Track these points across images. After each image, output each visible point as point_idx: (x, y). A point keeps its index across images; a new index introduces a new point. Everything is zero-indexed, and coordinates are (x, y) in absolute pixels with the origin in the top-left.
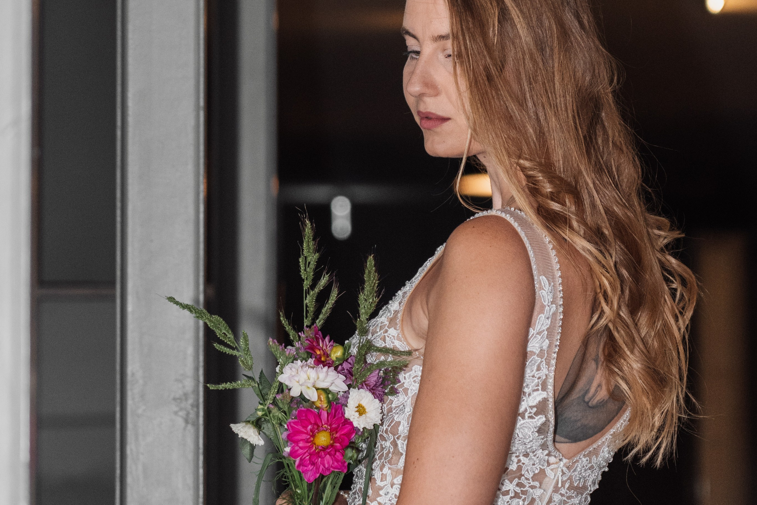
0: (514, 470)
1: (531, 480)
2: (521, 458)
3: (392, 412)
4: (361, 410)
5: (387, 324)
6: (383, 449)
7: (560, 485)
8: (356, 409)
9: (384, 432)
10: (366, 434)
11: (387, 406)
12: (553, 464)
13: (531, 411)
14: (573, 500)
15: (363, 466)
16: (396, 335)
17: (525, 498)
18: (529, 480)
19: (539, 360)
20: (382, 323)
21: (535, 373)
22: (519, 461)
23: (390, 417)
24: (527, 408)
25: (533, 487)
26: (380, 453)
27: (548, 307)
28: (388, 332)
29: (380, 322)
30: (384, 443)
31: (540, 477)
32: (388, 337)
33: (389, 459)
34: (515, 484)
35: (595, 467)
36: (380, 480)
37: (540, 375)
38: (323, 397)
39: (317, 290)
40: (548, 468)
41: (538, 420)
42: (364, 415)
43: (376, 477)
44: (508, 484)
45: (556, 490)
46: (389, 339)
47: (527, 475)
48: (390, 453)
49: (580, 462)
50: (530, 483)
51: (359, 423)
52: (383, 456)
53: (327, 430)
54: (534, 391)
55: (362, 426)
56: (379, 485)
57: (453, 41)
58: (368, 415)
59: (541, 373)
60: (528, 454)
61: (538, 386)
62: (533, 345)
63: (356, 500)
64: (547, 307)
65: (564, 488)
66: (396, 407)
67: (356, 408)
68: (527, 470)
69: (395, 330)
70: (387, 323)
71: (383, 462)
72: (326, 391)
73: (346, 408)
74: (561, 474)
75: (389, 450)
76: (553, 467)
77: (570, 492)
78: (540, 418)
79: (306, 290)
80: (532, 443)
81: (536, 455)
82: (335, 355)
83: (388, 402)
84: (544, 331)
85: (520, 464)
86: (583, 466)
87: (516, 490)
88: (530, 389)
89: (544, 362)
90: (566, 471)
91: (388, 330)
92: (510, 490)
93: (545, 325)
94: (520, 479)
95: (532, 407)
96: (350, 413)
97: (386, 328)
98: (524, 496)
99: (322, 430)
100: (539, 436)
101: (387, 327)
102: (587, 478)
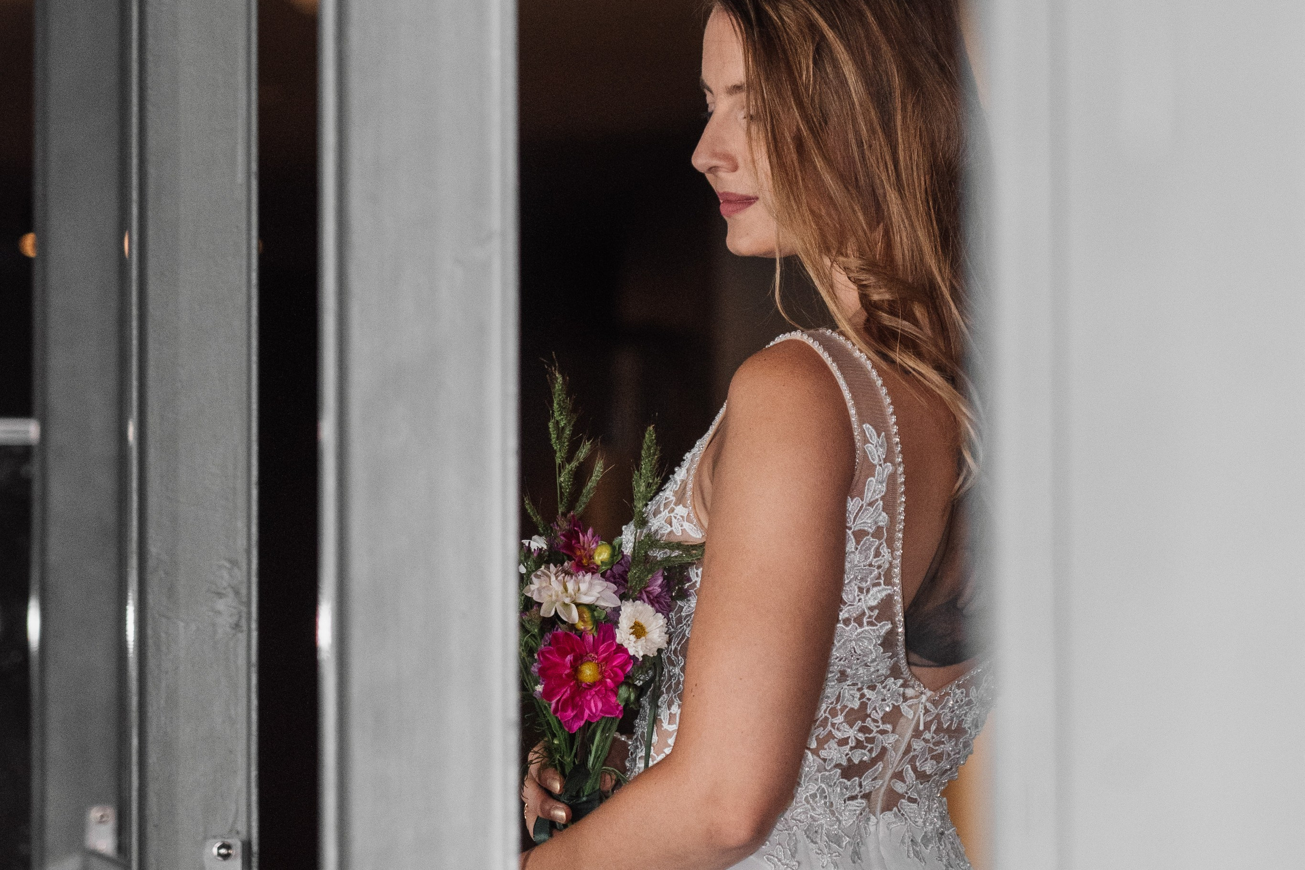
0: (856, 708)
1: (880, 722)
2: (865, 691)
3: (682, 624)
4: (638, 630)
5: (672, 501)
6: (670, 677)
7: (921, 728)
8: (632, 631)
9: (672, 653)
10: (648, 664)
11: (676, 614)
12: (911, 698)
13: (872, 614)
14: (942, 746)
15: (646, 701)
16: (685, 516)
17: (872, 748)
18: (878, 722)
19: (876, 541)
20: (666, 498)
21: (872, 560)
22: (863, 696)
23: (679, 631)
24: (866, 611)
25: (883, 732)
26: (667, 682)
27: (880, 468)
28: (675, 511)
29: (665, 497)
30: (672, 669)
31: (894, 716)
32: (675, 518)
33: (679, 692)
34: (857, 728)
35: (975, 702)
36: (668, 722)
37: (879, 563)
38: (587, 615)
39: (574, 464)
40: (904, 704)
41: (881, 627)
42: (643, 638)
43: (662, 718)
44: (847, 729)
45: (917, 734)
46: (676, 521)
47: (874, 715)
48: (680, 684)
49: (952, 694)
50: (878, 727)
51: (636, 648)
52: (672, 687)
53: (594, 660)
54: (875, 585)
55: (641, 654)
56: (667, 728)
57: (748, 92)
58: (649, 636)
59: (881, 560)
60: (876, 686)
61: (879, 578)
62: (863, 521)
63: (637, 750)
64: (878, 467)
65: (929, 731)
66: (687, 616)
67: (630, 628)
68: (875, 709)
69: (684, 509)
70: (674, 499)
71: (672, 696)
72: (592, 608)
73: (617, 630)
74: (923, 711)
75: (679, 679)
76: (911, 703)
77: (937, 736)
78: (884, 625)
79: (560, 464)
80: (876, 663)
81: (886, 685)
82: (601, 558)
83: (676, 609)
84: (877, 500)
85: (864, 700)
86: (957, 700)
87: (858, 738)
88: (868, 583)
89: (885, 544)
90: (932, 708)
91: (675, 508)
92: (849, 737)
93: (877, 492)
94: (864, 721)
95: (871, 609)
96: (623, 635)
97: (672, 505)
98: (870, 746)
99: (587, 661)
100: (884, 652)
101: (674, 504)
102: (963, 717)
